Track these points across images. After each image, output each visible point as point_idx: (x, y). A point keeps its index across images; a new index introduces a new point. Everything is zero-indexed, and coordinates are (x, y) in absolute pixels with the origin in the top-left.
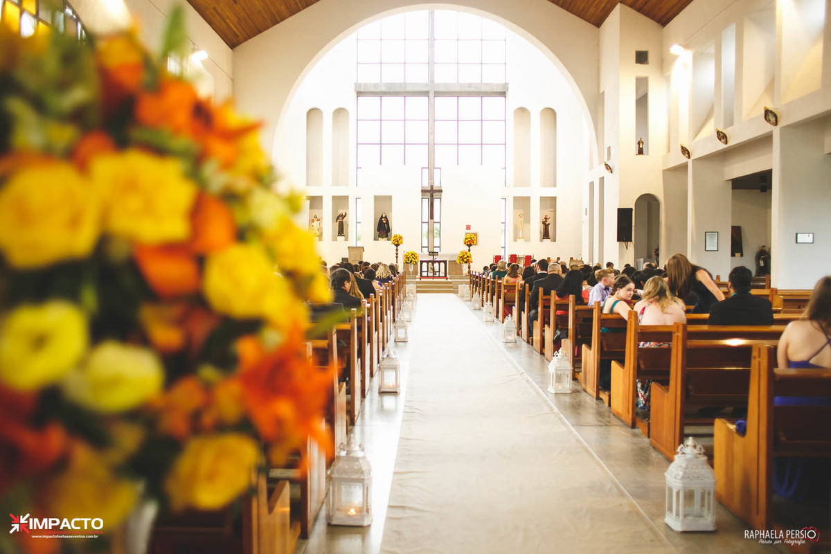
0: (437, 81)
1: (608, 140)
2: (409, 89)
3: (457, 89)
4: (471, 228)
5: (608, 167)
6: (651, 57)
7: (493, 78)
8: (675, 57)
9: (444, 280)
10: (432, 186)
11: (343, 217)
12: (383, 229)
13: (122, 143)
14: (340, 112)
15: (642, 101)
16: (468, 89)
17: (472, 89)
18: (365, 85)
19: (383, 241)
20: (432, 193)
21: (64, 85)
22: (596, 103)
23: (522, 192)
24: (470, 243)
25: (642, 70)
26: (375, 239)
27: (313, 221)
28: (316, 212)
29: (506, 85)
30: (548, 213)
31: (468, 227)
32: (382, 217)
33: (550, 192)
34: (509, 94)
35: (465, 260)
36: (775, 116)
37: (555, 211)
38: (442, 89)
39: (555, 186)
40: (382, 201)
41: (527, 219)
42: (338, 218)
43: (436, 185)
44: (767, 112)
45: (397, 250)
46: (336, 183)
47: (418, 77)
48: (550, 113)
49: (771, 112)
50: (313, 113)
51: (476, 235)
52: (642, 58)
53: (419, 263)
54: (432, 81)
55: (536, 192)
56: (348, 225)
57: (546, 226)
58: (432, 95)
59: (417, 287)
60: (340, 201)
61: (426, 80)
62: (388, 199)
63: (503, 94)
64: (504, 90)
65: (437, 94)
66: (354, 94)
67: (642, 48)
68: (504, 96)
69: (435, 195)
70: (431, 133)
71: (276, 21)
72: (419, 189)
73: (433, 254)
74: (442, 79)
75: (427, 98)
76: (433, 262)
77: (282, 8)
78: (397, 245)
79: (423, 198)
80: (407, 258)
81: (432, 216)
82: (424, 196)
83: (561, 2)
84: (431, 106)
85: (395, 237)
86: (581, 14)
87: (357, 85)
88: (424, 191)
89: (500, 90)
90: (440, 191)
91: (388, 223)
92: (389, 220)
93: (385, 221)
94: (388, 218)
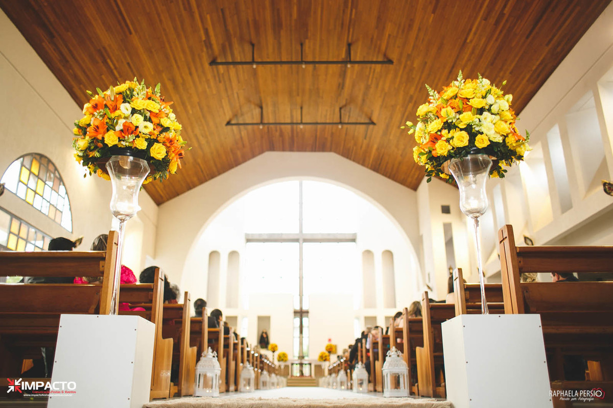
0: (305, 232)
1: (428, 268)
2: (285, 237)
3: (320, 237)
4: (332, 341)
5: (429, 287)
6: (452, 210)
7: (348, 231)
9: (309, 378)
10: (301, 309)
12: (264, 341)
14: (233, 254)
15: (449, 243)
16: (327, 237)
17: (331, 237)
18: (253, 235)
20: (301, 313)
22: (418, 243)
23: (370, 313)
24: (330, 350)
25: (447, 218)
29: (355, 235)
31: (330, 340)
32: (263, 333)
34: (358, 240)
35: (324, 359)
36: (531, 241)
38: (309, 237)
40: (264, 320)
43: (304, 308)
44: (526, 239)
45: (273, 356)
46: (229, 305)
47: (294, 230)
48: (389, 254)
50: (213, 254)
51: (335, 346)
52: (446, 210)
53: (290, 365)
54: (301, 231)
55: (381, 313)
58: (301, 241)
59: (288, 382)
60: (231, 320)
61: (297, 232)
62: (268, 319)
63: (354, 240)
64: (354, 238)
65: (305, 240)
66: (244, 240)
67: (445, 204)
68: (354, 242)
69: (304, 315)
70: (301, 269)
71: (189, 188)
72: (293, 311)
73: (302, 357)
74: (308, 231)
75: (298, 243)
76: (301, 364)
77: (195, 179)
78: (274, 352)
79: (295, 318)
80: (279, 357)
81: (301, 332)
82: (295, 316)
83: (388, 175)
84: (301, 249)
85: (272, 345)
86: (403, 182)
87: (247, 235)
88: (296, 312)
89: (351, 237)
90: (307, 312)
91: (267, 337)
92: (269, 335)
93: (265, 335)
94: (268, 333)
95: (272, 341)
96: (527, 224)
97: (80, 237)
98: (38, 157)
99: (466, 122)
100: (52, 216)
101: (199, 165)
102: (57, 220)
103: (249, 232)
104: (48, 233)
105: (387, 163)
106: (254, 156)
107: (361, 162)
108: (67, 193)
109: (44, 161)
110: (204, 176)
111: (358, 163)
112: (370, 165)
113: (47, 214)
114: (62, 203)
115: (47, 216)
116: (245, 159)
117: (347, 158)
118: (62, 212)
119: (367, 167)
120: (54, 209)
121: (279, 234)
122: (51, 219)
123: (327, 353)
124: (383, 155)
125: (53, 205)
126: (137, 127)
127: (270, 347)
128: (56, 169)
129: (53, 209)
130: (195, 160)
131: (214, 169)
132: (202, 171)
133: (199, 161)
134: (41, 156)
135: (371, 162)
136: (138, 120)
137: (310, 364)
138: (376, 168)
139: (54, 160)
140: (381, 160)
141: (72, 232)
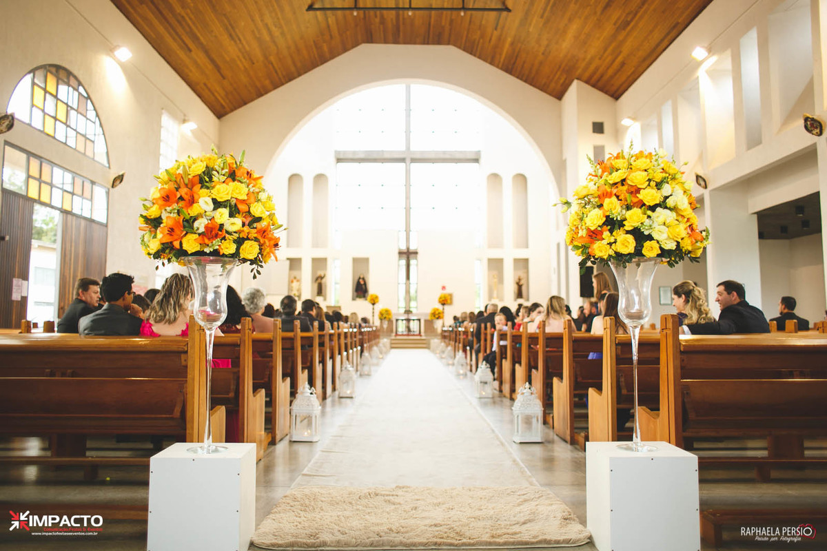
0: (413, 148)
2: (387, 156)
3: (432, 156)
4: (447, 288)
6: (606, 128)
7: (469, 147)
8: (627, 128)
9: (418, 337)
10: (408, 249)
11: (322, 278)
12: (361, 289)
13: (234, 180)
14: (320, 178)
16: (442, 156)
17: (447, 156)
18: (345, 152)
19: (360, 302)
20: (408, 254)
21: (223, 169)
23: (496, 254)
24: (444, 302)
25: (598, 139)
26: (353, 299)
27: (292, 282)
28: (295, 273)
29: (478, 153)
30: (521, 274)
31: (444, 288)
32: (360, 278)
33: (522, 254)
34: (482, 160)
35: (437, 316)
36: (704, 180)
37: (527, 272)
38: (418, 156)
39: (527, 247)
40: (360, 263)
41: (501, 280)
42: (317, 279)
43: (412, 248)
44: (698, 177)
45: (373, 309)
46: (316, 244)
47: (398, 146)
48: (521, 179)
49: (701, 177)
50: (294, 179)
51: (451, 295)
52: (598, 128)
53: (394, 322)
54: (408, 148)
55: (509, 254)
56: (326, 286)
57: (520, 287)
58: (408, 161)
59: (391, 344)
60: (319, 263)
61: (403, 148)
62: (365, 261)
63: (476, 160)
64: (476, 157)
65: (414, 160)
66: (334, 160)
67: (598, 120)
68: (478, 162)
69: (411, 256)
70: (408, 198)
71: (260, 95)
72: (397, 252)
73: (408, 312)
74: (417, 147)
75: (404, 164)
76: (408, 320)
77: (267, 82)
78: (373, 304)
79: (399, 260)
80: (381, 314)
81: (408, 277)
82: (400, 258)
83: (524, 78)
84: (408, 172)
85: (372, 296)
86: (543, 88)
87: (337, 152)
88: (401, 253)
89: (473, 157)
90: (416, 253)
91: (365, 284)
92: (367, 281)
93: (362, 283)
94: (366, 279)
95: (372, 289)
96: (701, 157)
97: (121, 174)
98: (54, 70)
99: (634, 225)
100: (81, 148)
101: (272, 64)
102: (89, 153)
103: (341, 148)
104: (78, 172)
105: (524, 62)
106: (345, 50)
107: (489, 60)
108: (97, 115)
109: (62, 74)
110: (280, 79)
111: (485, 60)
112: (500, 66)
113: (74, 147)
114: (92, 130)
115: (75, 149)
116: (333, 55)
117: (471, 54)
118: (93, 142)
119: (498, 67)
120: (83, 139)
121: (378, 152)
122: (79, 152)
123: (440, 307)
124: (519, 52)
125: (81, 134)
126: (222, 226)
127: (369, 298)
128: (80, 84)
129: (81, 139)
130: (266, 57)
131: (293, 69)
132: (276, 72)
133: (272, 58)
134: (58, 68)
135: (502, 60)
136: (222, 216)
137: (419, 320)
138: (509, 69)
139: (75, 73)
140: (516, 59)
141: (109, 167)
